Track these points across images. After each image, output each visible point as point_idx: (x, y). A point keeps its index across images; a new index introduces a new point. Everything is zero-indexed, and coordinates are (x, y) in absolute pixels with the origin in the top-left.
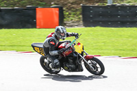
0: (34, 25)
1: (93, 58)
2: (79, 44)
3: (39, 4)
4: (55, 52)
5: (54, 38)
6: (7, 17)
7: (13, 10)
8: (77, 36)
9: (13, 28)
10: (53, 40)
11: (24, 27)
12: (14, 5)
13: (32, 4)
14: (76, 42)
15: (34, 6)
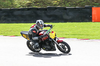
0: (90, 20)
1: (62, 42)
2: (53, 32)
3: (94, 4)
4: (36, 38)
5: (35, 28)
6: (71, 14)
7: (75, 8)
8: (51, 27)
9: (75, 22)
10: (34, 30)
11: (83, 21)
12: (76, 5)
13: (89, 4)
14: (51, 31)
15: (90, 6)
